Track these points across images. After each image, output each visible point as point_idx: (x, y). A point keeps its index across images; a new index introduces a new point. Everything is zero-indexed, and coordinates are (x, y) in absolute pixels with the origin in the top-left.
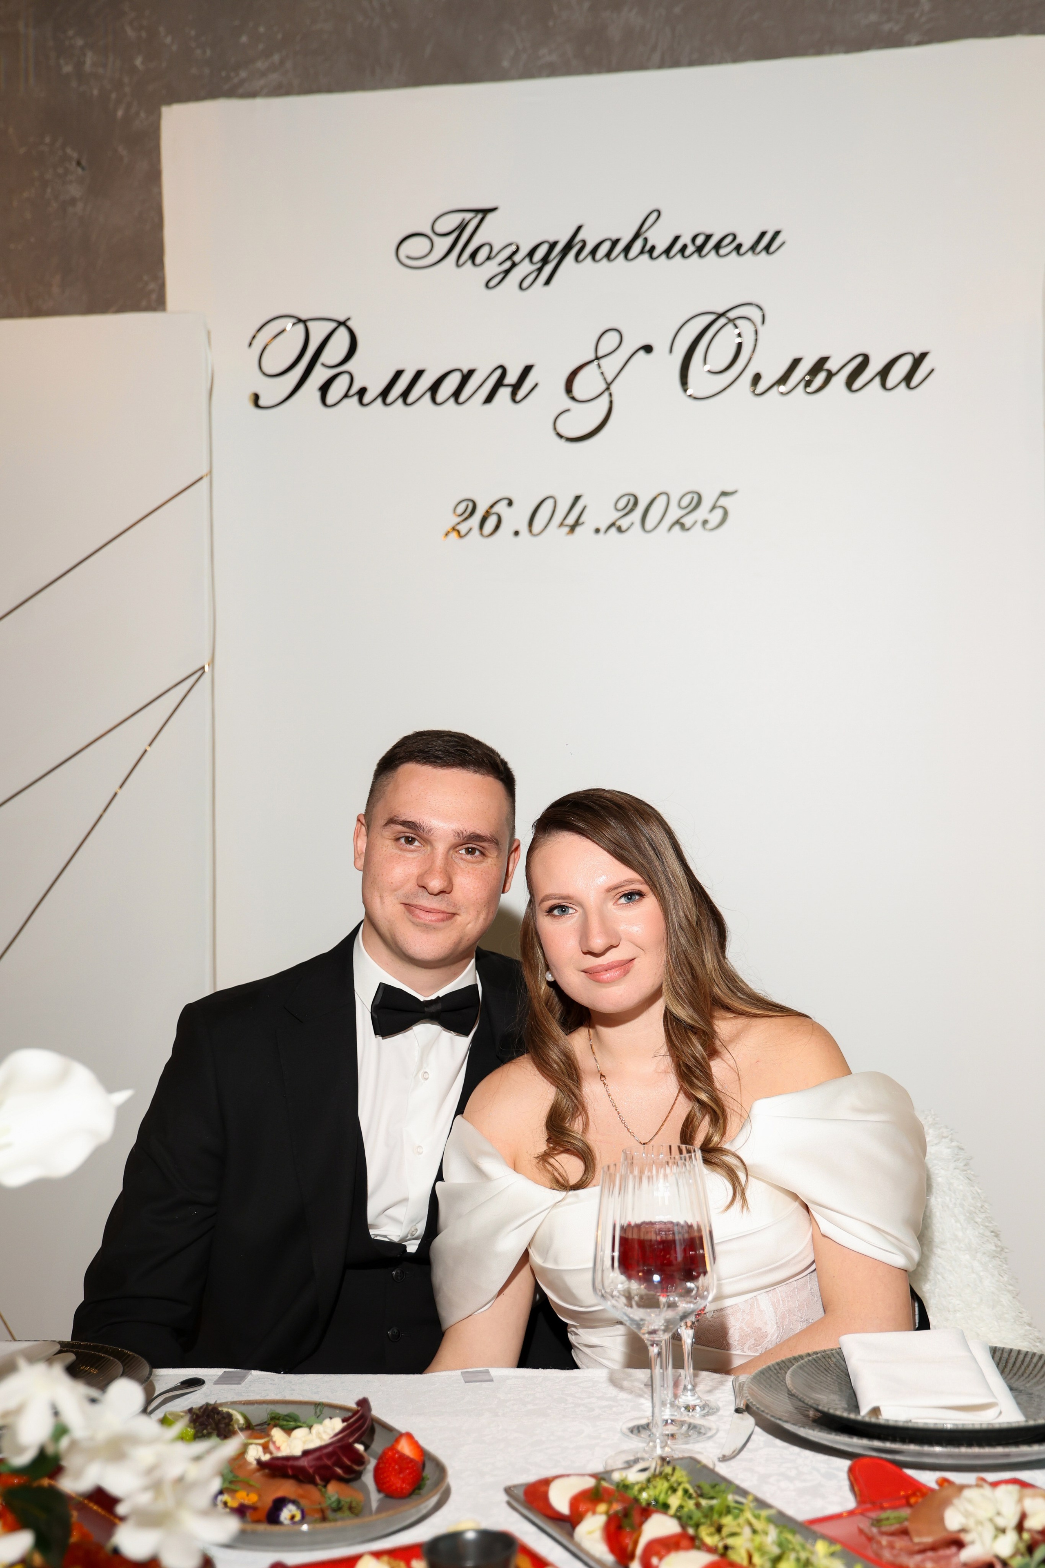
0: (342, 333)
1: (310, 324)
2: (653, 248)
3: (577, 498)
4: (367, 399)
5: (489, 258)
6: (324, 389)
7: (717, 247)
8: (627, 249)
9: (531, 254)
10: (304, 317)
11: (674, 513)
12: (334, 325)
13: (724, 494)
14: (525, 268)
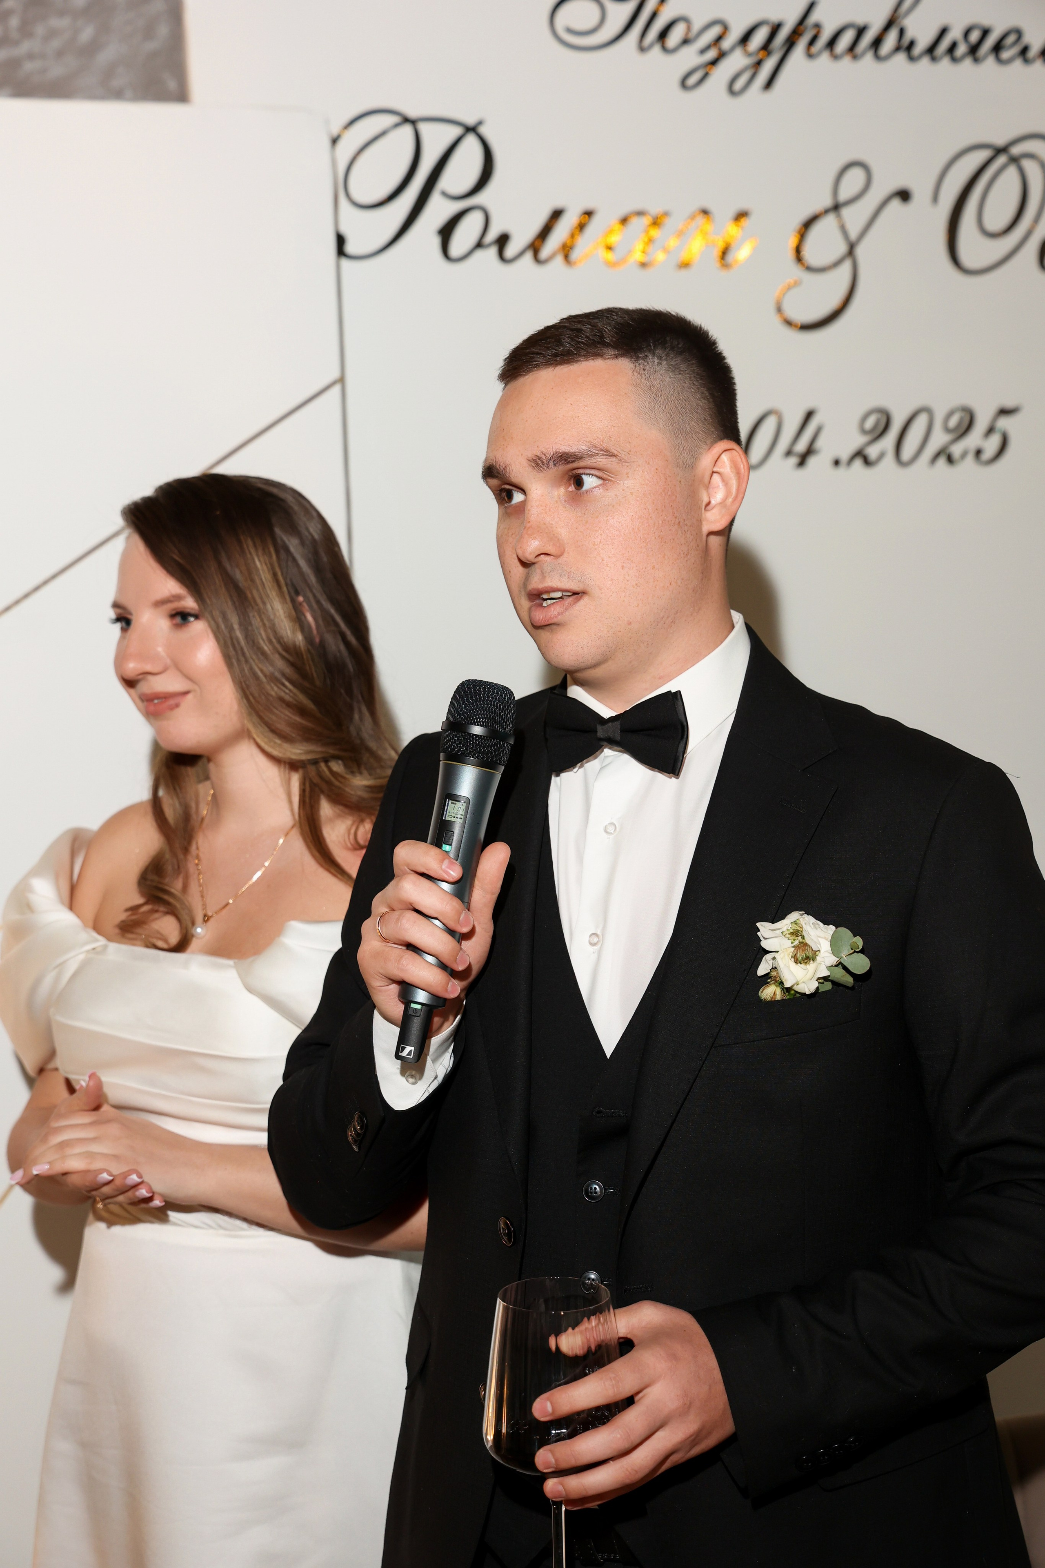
0: (471, 144)
1: (423, 127)
2: (911, 44)
3: (809, 415)
4: (511, 250)
5: (686, 41)
6: (446, 232)
7: (997, 48)
8: (877, 43)
9: (745, 39)
10: (412, 114)
11: (939, 439)
12: (457, 131)
13: (1004, 412)
14: (737, 61)
